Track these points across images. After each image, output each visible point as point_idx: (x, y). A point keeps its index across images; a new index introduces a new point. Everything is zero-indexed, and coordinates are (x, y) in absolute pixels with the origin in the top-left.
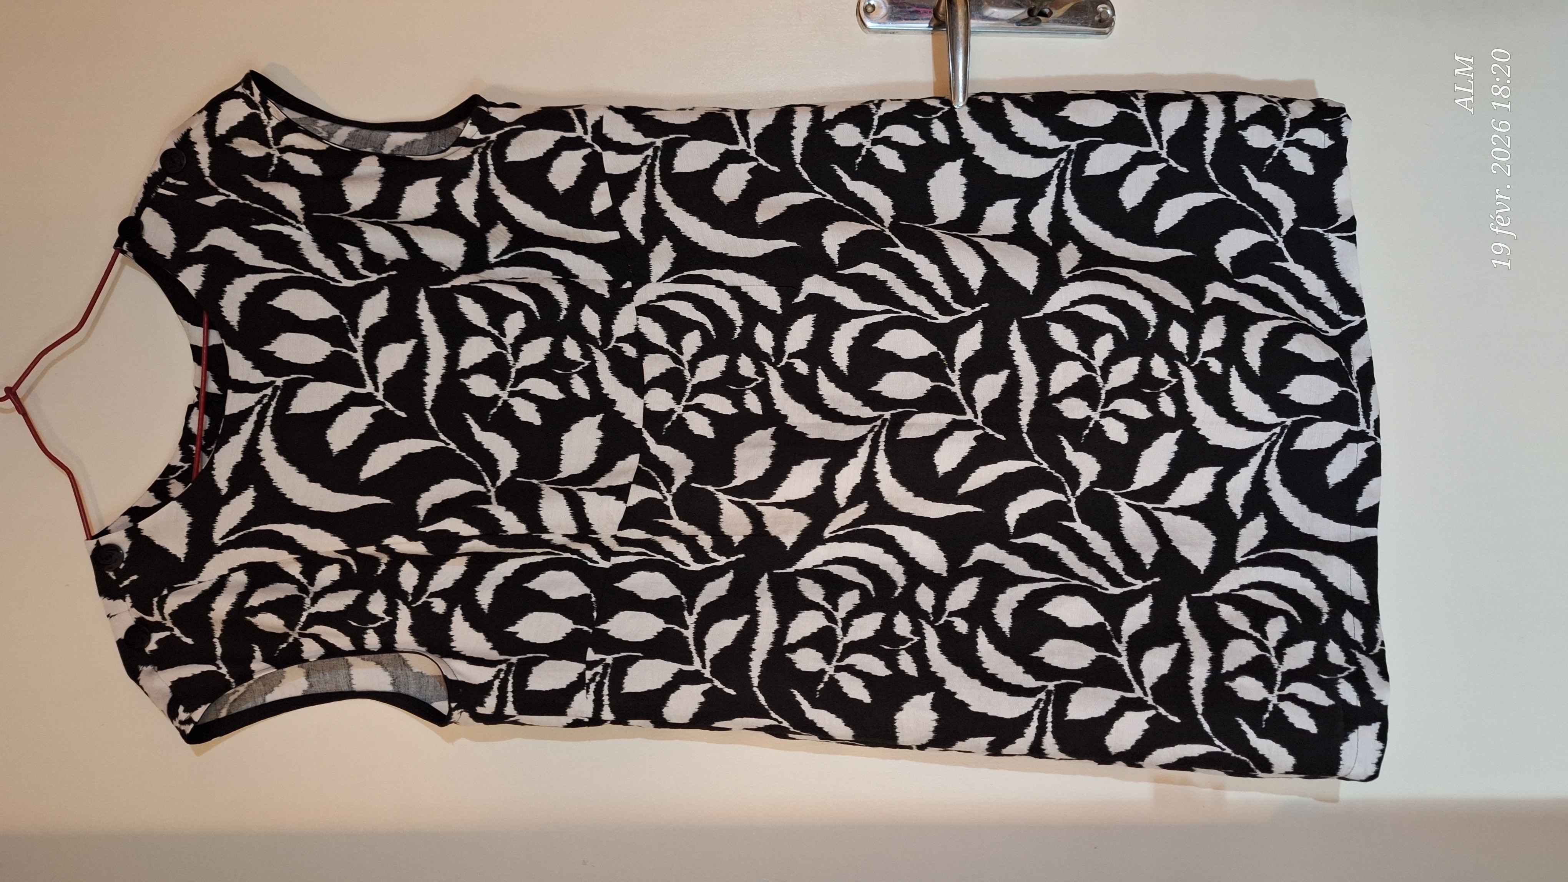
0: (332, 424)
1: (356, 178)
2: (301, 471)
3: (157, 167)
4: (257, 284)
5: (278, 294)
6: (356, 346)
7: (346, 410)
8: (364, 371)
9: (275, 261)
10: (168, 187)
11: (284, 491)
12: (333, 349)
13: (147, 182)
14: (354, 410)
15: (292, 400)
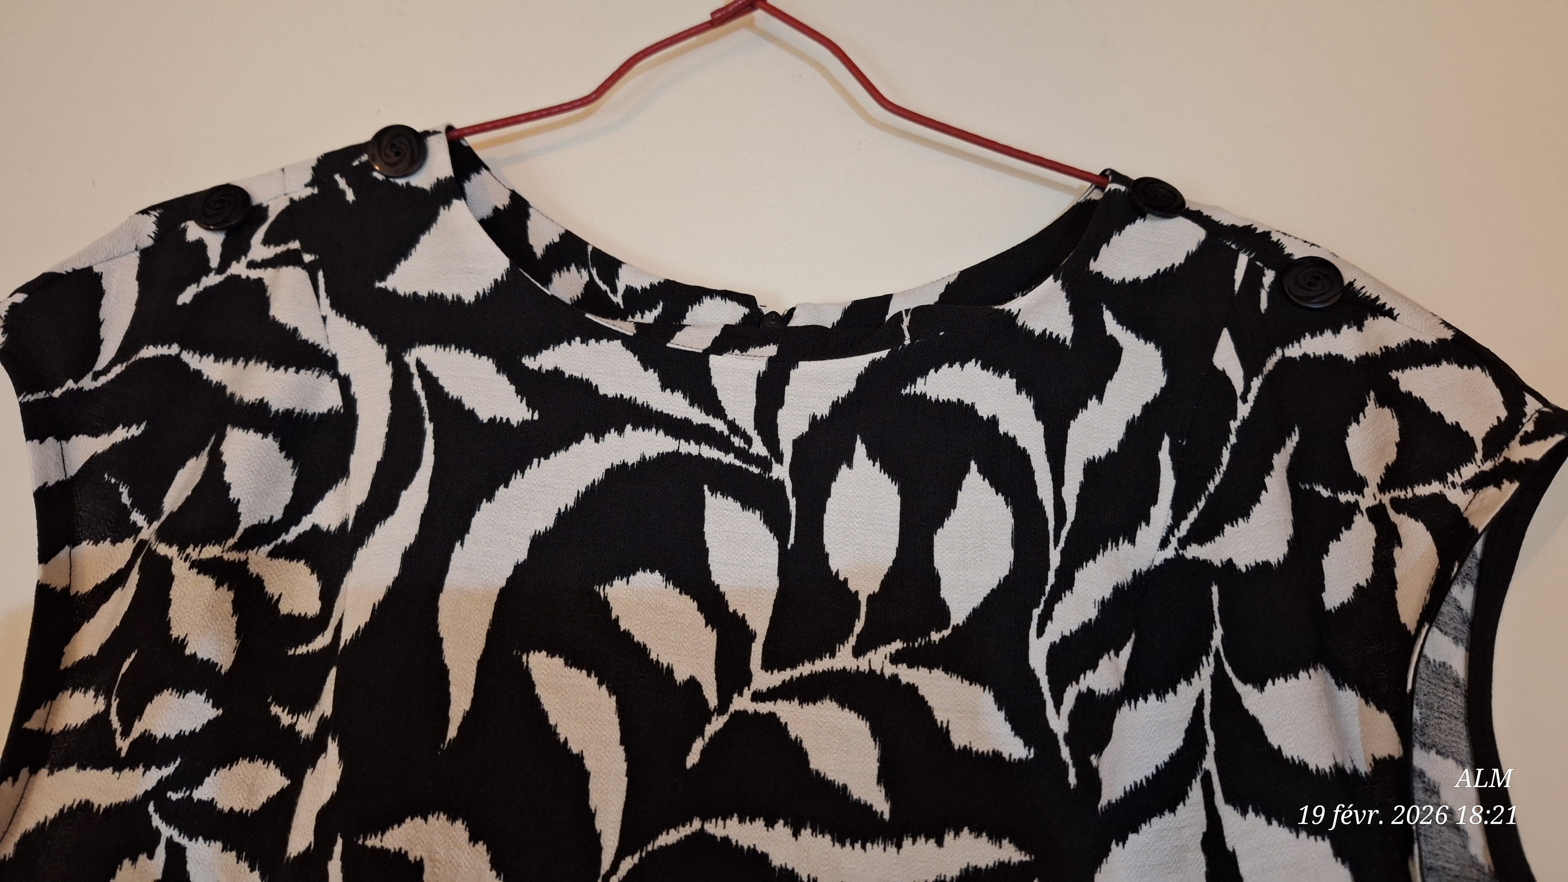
0: (675, 585)
1: (1332, 701)
2: (561, 518)
3: (1297, 250)
4: (1021, 443)
5: (998, 486)
6: (870, 655)
7: (710, 621)
8: (806, 669)
9: (1083, 487)
10: (1253, 275)
11: (517, 482)
12: (863, 599)
13: (1259, 231)
14: (709, 638)
15: (735, 498)
